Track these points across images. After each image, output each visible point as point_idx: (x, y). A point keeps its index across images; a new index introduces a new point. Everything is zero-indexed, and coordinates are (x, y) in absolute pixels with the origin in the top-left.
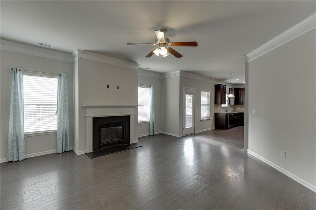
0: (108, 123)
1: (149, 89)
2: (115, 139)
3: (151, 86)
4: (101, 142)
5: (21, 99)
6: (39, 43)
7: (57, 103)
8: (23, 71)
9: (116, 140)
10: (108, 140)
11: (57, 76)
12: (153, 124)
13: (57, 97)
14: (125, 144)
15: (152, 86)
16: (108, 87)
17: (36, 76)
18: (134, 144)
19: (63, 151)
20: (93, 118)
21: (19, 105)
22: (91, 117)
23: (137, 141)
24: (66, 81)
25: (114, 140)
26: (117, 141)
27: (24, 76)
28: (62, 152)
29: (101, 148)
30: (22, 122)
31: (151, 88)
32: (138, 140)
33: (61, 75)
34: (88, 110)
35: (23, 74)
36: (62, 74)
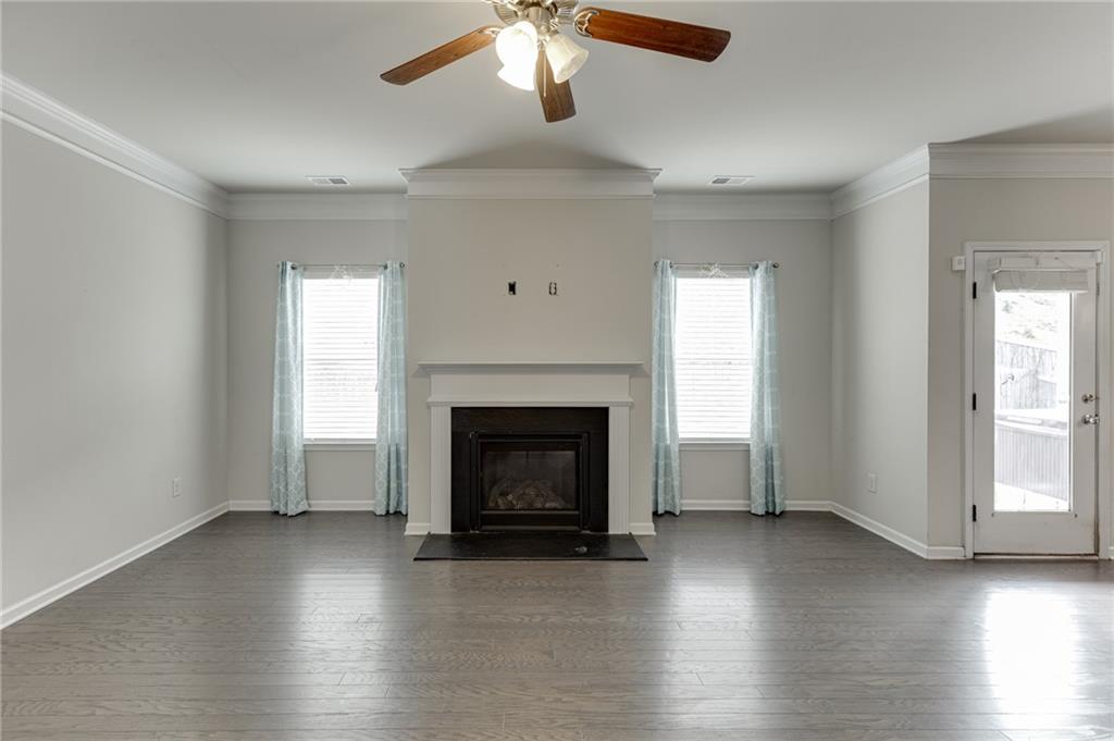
0: (510, 433)
1: (747, 281)
2: (545, 502)
3: (757, 267)
4: (491, 504)
5: (296, 347)
6: (334, 181)
7: (376, 357)
8: (301, 269)
9: (548, 505)
10: (515, 502)
11: (377, 270)
12: (768, 456)
13: (376, 335)
14: (588, 532)
15: (762, 267)
16: (512, 288)
17: (327, 277)
18: (629, 539)
19: (391, 511)
20: (453, 409)
21: (289, 362)
22: (445, 404)
23: (644, 527)
24: (399, 283)
25: (539, 506)
26: (555, 509)
27: (306, 282)
28: (388, 512)
29: (484, 528)
30: (295, 407)
31: (759, 273)
32: (652, 525)
33: (386, 267)
34: (435, 378)
35: (303, 276)
36: (389, 263)
